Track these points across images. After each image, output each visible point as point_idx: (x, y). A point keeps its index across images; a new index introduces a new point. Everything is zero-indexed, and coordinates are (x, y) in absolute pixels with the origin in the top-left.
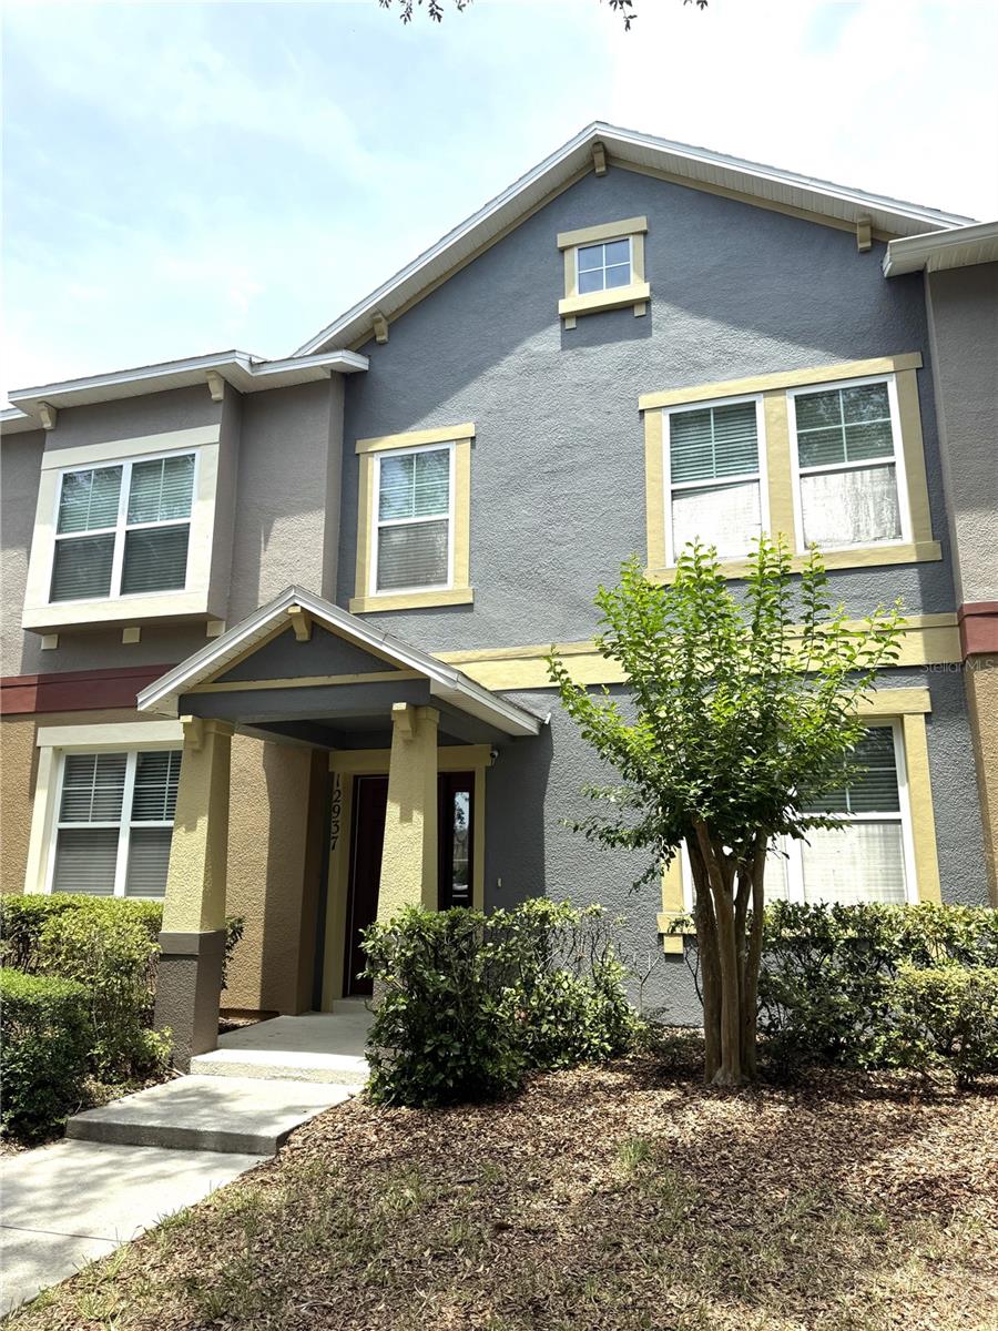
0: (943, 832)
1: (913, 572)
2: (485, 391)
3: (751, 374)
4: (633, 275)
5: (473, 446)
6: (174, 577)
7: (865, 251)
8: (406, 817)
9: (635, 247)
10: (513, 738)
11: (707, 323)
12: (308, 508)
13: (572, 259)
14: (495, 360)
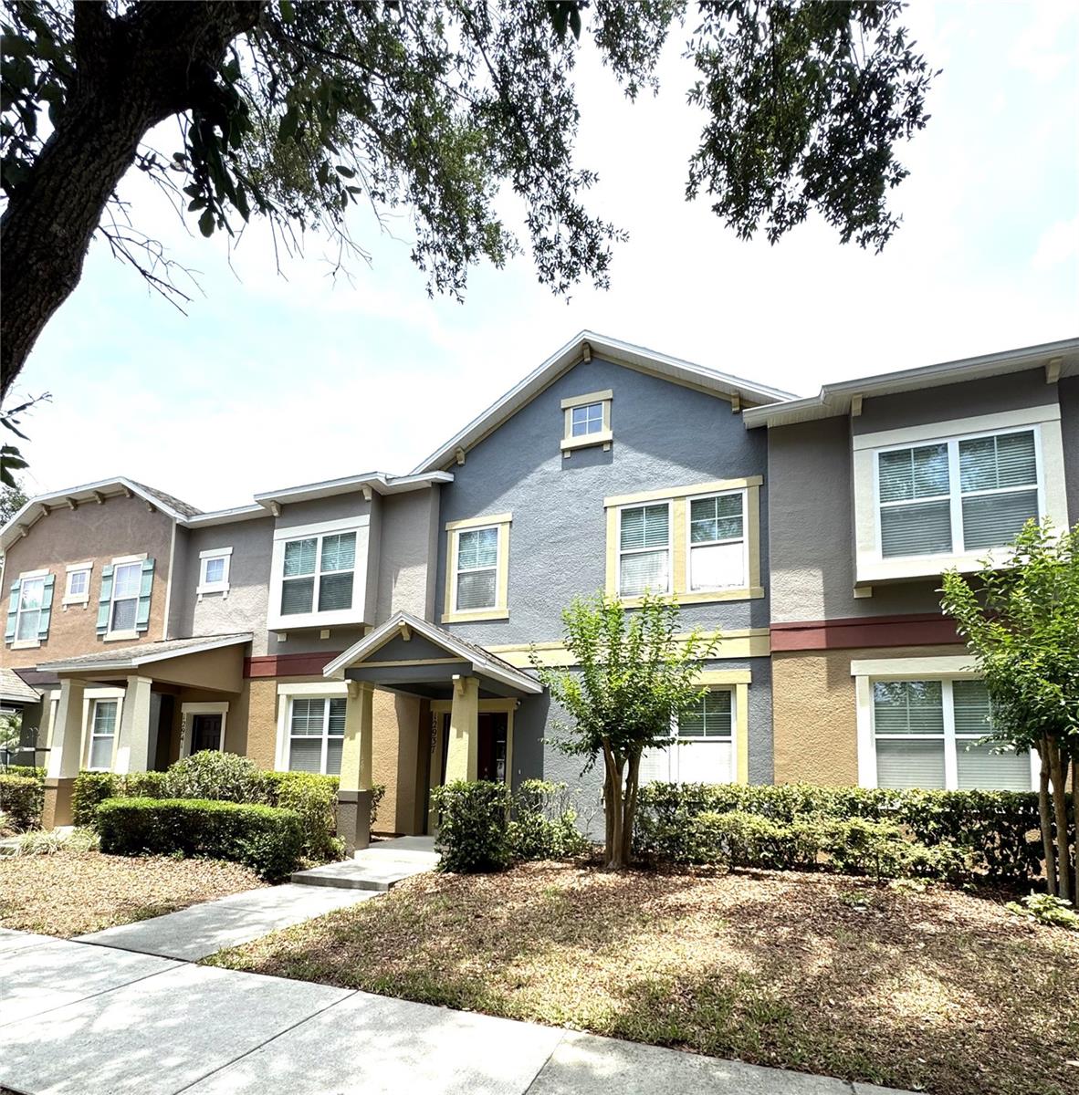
0: (752, 747)
1: (748, 605)
2: (518, 494)
3: (667, 487)
4: (603, 426)
5: (511, 527)
6: (345, 603)
7: (736, 413)
8: (459, 735)
9: (606, 407)
10: (529, 694)
11: (643, 456)
12: (417, 563)
13: (569, 415)
14: (525, 476)
